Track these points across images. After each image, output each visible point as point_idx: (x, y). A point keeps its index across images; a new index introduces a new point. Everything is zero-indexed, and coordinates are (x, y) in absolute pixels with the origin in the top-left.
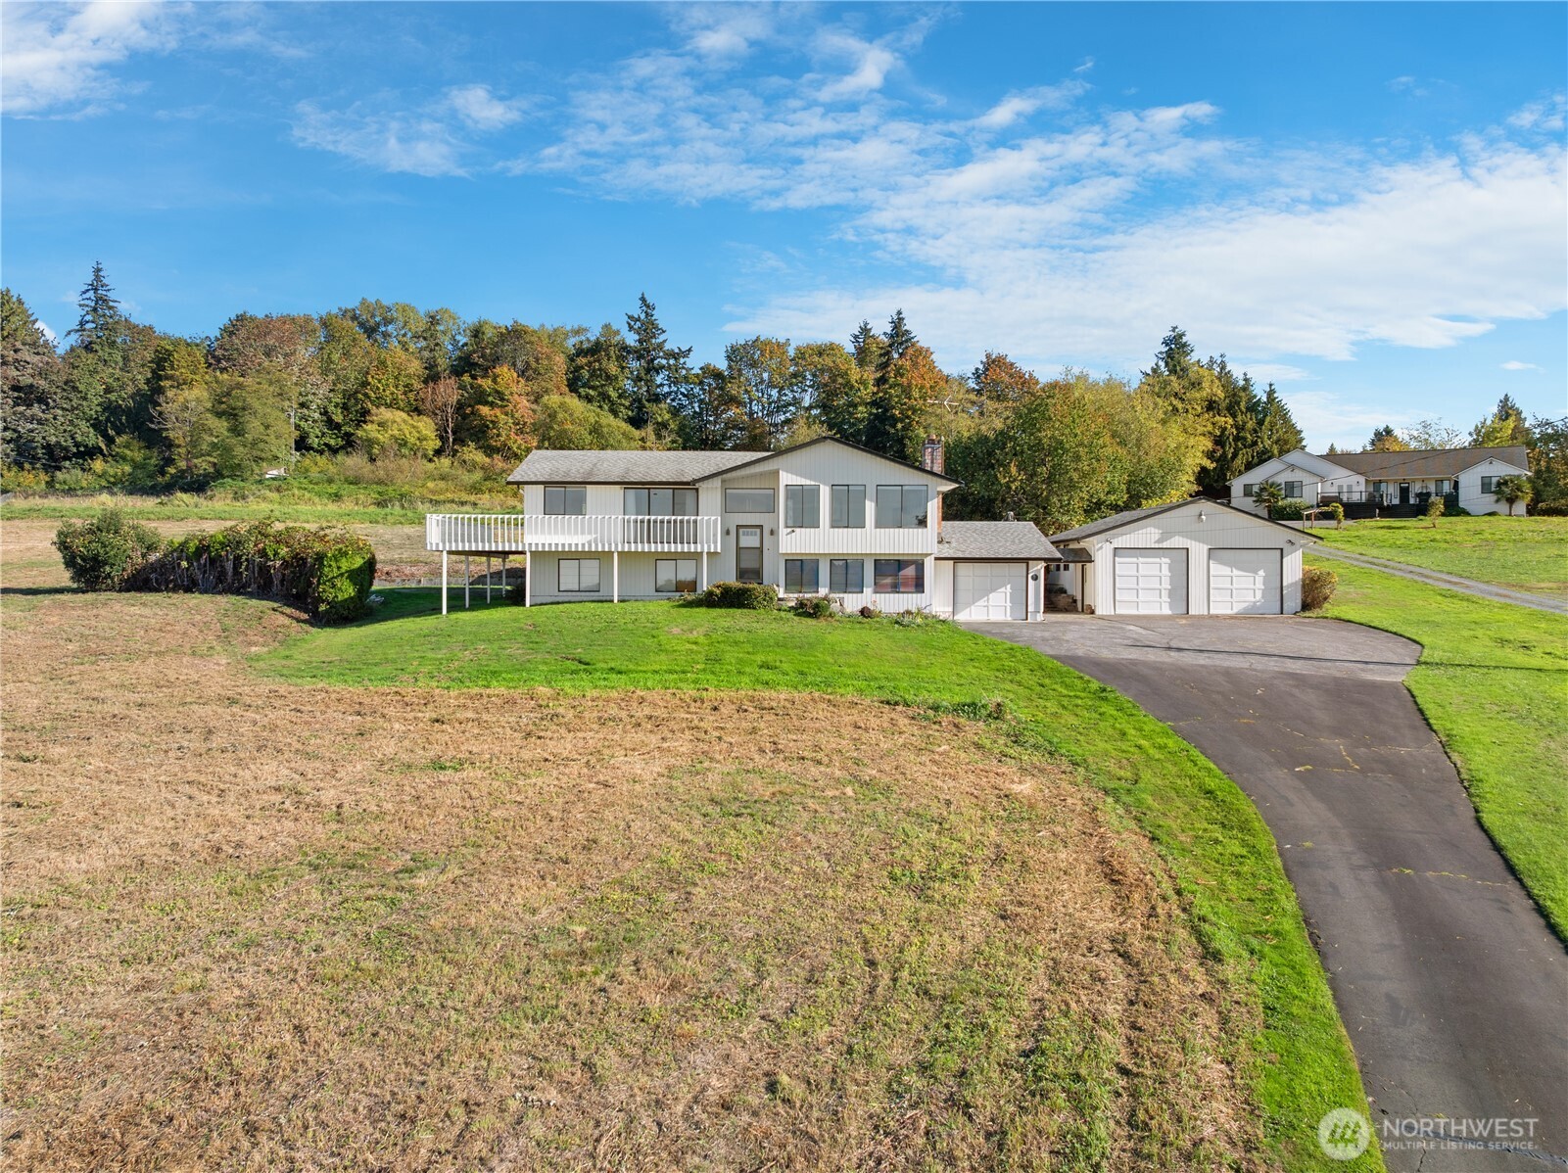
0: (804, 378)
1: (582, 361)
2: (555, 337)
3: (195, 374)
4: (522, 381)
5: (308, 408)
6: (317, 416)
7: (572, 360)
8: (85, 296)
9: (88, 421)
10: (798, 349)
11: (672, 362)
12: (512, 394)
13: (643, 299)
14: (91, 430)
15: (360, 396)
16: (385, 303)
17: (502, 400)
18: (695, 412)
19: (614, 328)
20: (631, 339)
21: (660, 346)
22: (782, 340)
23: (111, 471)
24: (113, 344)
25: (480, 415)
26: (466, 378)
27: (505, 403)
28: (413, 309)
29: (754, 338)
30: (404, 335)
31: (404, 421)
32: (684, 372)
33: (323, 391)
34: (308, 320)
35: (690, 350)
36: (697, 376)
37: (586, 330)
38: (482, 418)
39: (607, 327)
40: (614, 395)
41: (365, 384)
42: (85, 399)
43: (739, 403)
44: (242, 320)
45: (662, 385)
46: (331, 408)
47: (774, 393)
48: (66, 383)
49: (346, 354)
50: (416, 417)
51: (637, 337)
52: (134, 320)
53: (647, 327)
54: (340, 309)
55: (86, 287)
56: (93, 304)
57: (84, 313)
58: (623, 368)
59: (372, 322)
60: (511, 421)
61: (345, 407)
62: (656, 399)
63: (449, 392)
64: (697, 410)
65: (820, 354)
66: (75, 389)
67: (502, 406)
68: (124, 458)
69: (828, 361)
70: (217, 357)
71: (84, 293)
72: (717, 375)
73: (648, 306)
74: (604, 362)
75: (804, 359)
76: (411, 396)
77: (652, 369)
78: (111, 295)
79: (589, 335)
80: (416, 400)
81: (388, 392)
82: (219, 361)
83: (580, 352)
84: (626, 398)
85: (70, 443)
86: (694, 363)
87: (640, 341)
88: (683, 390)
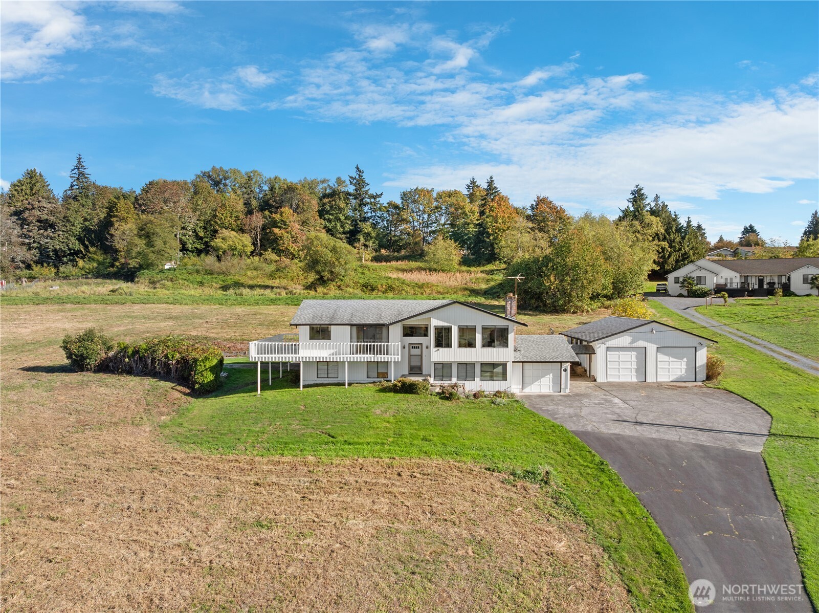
0: (441, 209)
1: (326, 200)
2: (311, 186)
3: (129, 214)
4: (295, 214)
5: (186, 229)
6: (190, 233)
7: (321, 200)
8: (73, 172)
9: (75, 236)
10: (438, 194)
11: (373, 200)
12: (290, 222)
13: (357, 168)
14: (77, 241)
15: (213, 223)
16: (225, 169)
17: (285, 225)
18: (385, 226)
19: (343, 179)
20: (351, 189)
21: (366, 192)
22: (430, 188)
23: (87, 266)
24: (87, 197)
25: (274, 233)
26: (267, 213)
27: (286, 227)
28: (239, 172)
29: (415, 188)
30: (235, 185)
31: (235, 236)
32: (379, 205)
33: (194, 220)
34: (185, 183)
35: (382, 194)
36: (385, 207)
37: (328, 181)
38: (275, 235)
39: (339, 179)
40: (342, 218)
41: (215, 216)
42: (73, 225)
43: (408, 222)
44: (152, 185)
45: (367, 212)
46: (198, 229)
47: (426, 216)
48: (64, 218)
49: (205, 201)
50: (241, 235)
51: (355, 188)
52: (98, 183)
53: (360, 183)
54: (202, 172)
55: (74, 168)
56: (77, 176)
57: (72, 181)
58: (347, 204)
59: (218, 179)
60: (290, 236)
61: (205, 228)
62: (364, 220)
63: (258, 220)
64: (386, 225)
65: (450, 197)
66: (68, 221)
67: (285, 228)
68: (93, 260)
69: (453, 200)
70: (140, 203)
71: (73, 170)
72: (396, 207)
73: (360, 172)
74: (338, 201)
75: (441, 198)
76: (239, 222)
77: (362, 204)
78: (87, 171)
79: (329, 183)
80: (241, 224)
81: (227, 221)
82: (140, 206)
83: (325, 196)
84: (349, 220)
85: (66, 248)
86: (384, 201)
87: (356, 190)
88: (378, 215)
